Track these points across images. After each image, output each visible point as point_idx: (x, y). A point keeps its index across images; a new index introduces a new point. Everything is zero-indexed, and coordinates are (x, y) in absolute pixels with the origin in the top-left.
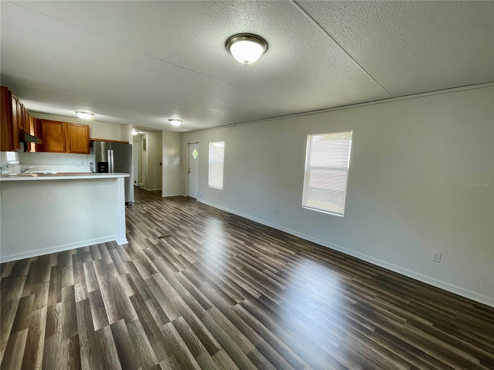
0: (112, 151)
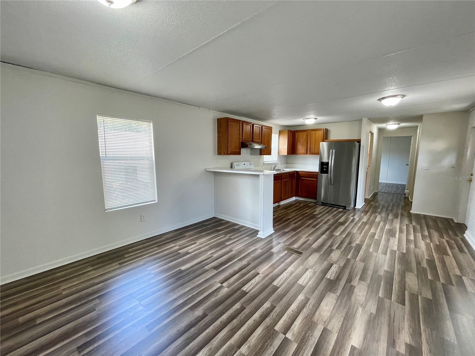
0: (334, 151)
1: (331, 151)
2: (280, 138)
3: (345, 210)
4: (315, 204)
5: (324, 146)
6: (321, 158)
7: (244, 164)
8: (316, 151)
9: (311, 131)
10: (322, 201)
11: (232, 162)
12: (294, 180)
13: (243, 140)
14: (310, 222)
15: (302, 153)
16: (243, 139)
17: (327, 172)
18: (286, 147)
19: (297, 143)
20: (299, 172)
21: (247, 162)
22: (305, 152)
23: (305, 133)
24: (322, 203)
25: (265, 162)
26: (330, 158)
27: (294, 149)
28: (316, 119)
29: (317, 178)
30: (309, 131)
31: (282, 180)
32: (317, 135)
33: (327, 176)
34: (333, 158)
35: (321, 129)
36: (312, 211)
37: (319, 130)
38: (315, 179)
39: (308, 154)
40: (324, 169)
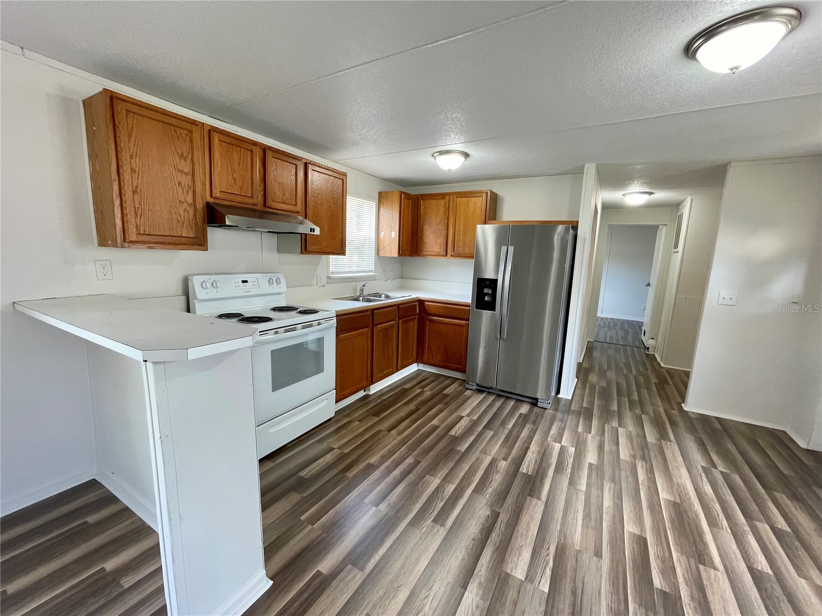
1: (504, 249)
2: (382, 212)
3: (536, 408)
4: (461, 388)
5: (486, 234)
6: (478, 268)
7: (246, 282)
8: (467, 250)
9: (457, 197)
10: (478, 382)
11: (187, 273)
12: (411, 323)
13: (216, 198)
14: (435, 482)
15: (434, 253)
16: (217, 193)
17: (491, 306)
18: (395, 234)
19: (422, 227)
20: (426, 303)
21: (258, 275)
22: (442, 251)
23: (442, 202)
24: (477, 385)
25: (332, 273)
26: (502, 268)
27: (417, 241)
28: (466, 155)
29: (468, 320)
30: (451, 197)
31: (374, 325)
32: (471, 208)
33: (492, 317)
34: (509, 268)
35: (481, 192)
36: (449, 420)
37: (475, 195)
38: (464, 322)
39: (449, 255)
40: (486, 298)
